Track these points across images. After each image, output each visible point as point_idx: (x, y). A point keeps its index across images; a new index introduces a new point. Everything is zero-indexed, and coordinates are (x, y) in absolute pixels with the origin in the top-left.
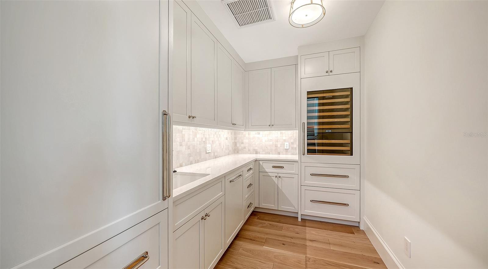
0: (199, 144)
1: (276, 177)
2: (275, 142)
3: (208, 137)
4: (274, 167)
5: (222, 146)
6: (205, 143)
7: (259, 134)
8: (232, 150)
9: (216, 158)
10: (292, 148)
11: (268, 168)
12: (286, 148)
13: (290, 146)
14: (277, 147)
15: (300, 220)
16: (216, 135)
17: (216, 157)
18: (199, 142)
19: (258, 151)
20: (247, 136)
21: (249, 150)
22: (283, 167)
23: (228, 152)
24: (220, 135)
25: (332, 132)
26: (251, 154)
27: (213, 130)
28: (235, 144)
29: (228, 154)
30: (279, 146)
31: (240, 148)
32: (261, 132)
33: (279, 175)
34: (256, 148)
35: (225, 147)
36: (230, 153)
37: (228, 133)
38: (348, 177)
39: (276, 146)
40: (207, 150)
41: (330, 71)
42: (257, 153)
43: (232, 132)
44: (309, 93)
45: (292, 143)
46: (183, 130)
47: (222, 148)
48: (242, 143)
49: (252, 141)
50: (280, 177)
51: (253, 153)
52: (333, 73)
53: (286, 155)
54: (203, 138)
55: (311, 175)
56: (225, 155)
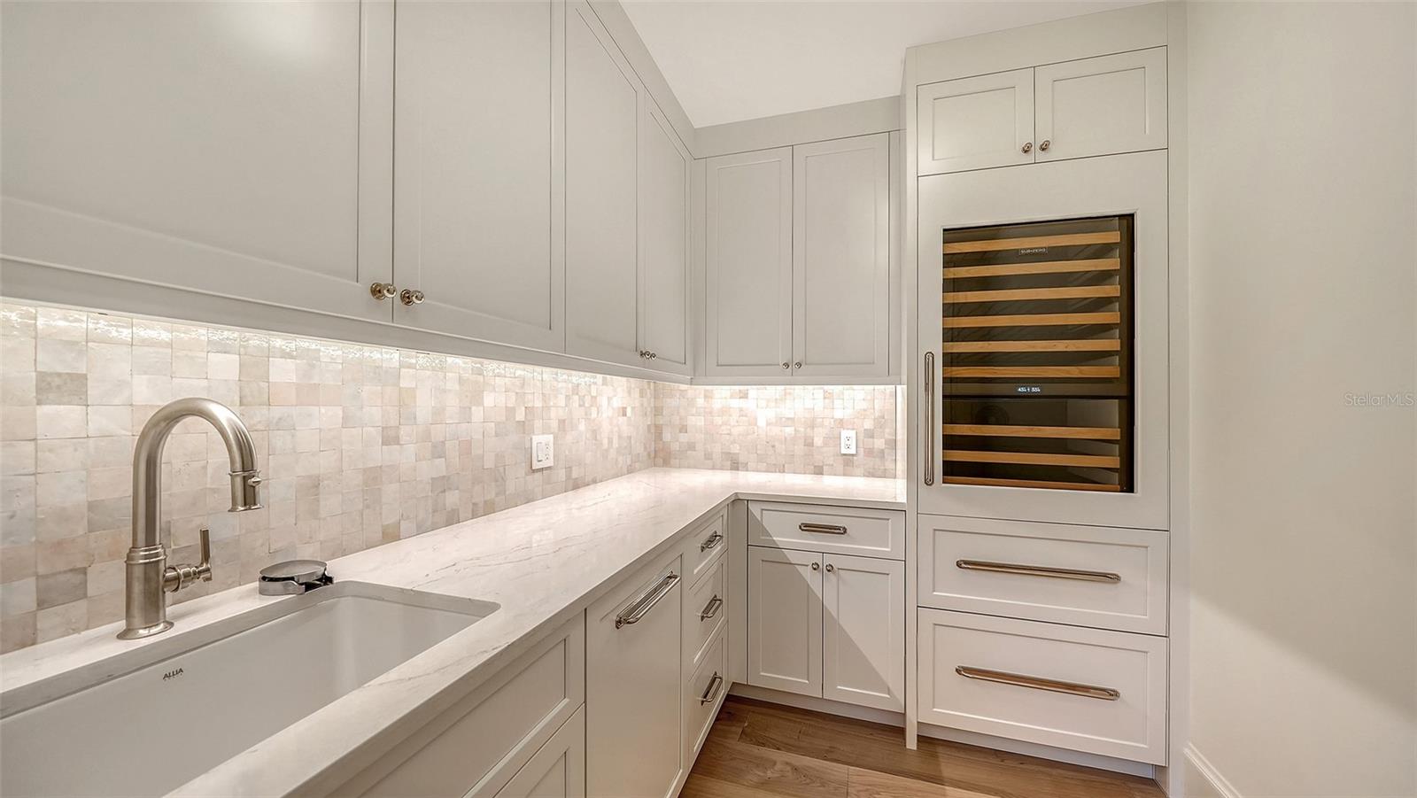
0: (497, 435)
1: (816, 567)
2: (806, 429)
3: (538, 404)
4: (808, 528)
5: (605, 441)
6: (525, 428)
7: (745, 396)
8: (645, 454)
9: (576, 487)
10: (870, 452)
11: (784, 533)
12: (844, 451)
13: (861, 445)
14: (811, 444)
15: (912, 743)
16: (576, 397)
17: (576, 485)
18: (497, 424)
19: (742, 459)
20: (700, 401)
21: (708, 456)
22: (845, 532)
23: (629, 462)
24: (594, 398)
25: (1046, 393)
26: (713, 468)
27: (565, 377)
28: (657, 431)
29: (631, 470)
30: (818, 441)
31: (675, 447)
32: (753, 391)
33: (829, 560)
34: (735, 449)
35: (616, 445)
36: (637, 465)
37: (629, 393)
38: (1112, 578)
39: (809, 443)
40: (534, 462)
41: (1038, 148)
42: (735, 466)
43: (646, 387)
44: (951, 235)
45: (870, 434)
46: (403, 370)
47: (606, 446)
48: (684, 429)
49: (718, 420)
50: (830, 569)
51: (722, 468)
52: (1053, 154)
53: (844, 475)
54: (513, 409)
55: (959, 565)
56: (616, 476)
